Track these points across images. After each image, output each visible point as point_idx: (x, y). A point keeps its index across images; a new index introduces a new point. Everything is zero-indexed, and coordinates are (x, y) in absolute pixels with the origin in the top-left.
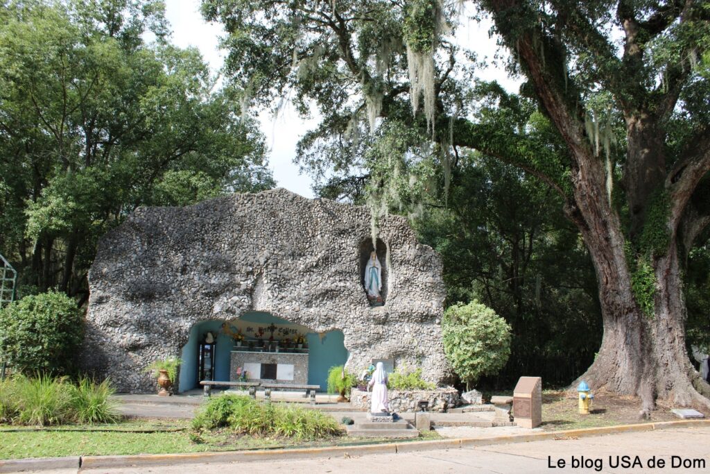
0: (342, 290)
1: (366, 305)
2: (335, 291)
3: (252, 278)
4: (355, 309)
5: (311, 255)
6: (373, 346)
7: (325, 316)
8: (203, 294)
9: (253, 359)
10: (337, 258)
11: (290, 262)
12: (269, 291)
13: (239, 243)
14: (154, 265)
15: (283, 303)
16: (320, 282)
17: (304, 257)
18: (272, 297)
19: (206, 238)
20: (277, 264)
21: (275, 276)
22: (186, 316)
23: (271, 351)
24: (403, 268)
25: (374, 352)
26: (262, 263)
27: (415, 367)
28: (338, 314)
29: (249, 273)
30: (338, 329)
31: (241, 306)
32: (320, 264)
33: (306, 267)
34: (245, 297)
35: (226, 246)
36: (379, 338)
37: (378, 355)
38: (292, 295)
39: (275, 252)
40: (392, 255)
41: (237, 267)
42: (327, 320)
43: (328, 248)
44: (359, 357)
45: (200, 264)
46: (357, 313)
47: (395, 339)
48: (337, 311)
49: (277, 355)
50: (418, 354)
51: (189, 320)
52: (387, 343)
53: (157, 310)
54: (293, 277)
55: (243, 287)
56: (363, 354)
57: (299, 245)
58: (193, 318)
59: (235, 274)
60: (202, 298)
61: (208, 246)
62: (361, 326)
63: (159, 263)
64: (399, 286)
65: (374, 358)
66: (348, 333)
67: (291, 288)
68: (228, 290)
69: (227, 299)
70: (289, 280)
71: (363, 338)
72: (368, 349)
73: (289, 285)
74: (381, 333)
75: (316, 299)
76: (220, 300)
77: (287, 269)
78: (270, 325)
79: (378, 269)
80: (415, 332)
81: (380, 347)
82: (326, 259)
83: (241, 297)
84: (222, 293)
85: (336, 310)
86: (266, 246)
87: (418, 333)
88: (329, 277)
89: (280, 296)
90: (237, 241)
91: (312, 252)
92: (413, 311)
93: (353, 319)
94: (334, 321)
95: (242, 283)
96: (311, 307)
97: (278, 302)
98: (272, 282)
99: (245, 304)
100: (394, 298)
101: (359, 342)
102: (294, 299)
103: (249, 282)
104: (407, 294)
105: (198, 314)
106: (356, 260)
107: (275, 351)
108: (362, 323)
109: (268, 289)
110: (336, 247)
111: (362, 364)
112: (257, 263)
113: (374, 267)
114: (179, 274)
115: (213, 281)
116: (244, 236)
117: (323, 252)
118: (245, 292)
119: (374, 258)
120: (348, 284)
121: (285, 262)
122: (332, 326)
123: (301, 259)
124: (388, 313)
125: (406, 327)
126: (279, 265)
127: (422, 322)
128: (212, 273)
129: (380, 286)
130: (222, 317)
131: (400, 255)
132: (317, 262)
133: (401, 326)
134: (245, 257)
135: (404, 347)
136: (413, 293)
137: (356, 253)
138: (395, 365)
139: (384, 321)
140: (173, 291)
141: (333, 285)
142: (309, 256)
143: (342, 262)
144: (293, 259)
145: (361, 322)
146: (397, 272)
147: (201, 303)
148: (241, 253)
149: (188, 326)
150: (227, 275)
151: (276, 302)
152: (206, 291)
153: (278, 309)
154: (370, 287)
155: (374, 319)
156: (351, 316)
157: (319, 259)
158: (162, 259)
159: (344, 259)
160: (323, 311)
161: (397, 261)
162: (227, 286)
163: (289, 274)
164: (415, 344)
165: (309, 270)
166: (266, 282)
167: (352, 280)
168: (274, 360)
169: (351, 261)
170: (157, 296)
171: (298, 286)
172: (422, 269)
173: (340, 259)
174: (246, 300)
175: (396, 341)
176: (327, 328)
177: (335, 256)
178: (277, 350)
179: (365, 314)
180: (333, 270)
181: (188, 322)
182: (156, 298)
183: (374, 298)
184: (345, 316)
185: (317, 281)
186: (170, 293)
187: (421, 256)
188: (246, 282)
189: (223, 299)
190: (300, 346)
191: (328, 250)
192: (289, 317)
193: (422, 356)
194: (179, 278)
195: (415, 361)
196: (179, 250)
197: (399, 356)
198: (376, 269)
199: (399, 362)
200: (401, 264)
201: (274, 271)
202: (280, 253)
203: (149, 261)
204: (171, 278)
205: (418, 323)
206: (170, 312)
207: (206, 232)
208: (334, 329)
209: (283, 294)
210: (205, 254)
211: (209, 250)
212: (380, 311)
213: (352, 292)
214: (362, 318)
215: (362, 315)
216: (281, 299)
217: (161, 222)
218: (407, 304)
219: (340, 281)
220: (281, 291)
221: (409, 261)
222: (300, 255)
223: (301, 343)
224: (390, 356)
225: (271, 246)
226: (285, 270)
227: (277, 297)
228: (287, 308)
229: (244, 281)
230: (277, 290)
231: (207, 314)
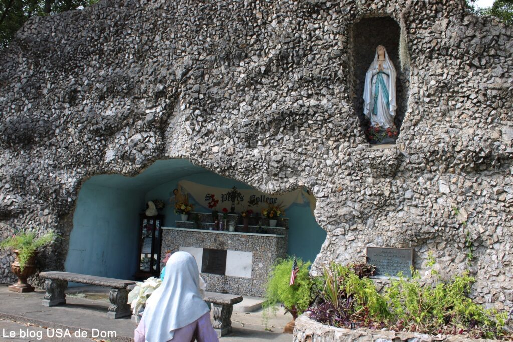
0: (311, 111)
1: (358, 139)
2: (297, 114)
3: (164, 102)
4: (337, 148)
5: (260, 55)
6: (370, 221)
7: (278, 162)
8: (90, 131)
9: (191, 241)
10: (305, 55)
11: (224, 71)
12: (188, 123)
13: (149, 49)
14: (39, 95)
15: (209, 142)
16: (273, 101)
17: (247, 60)
18: (191, 132)
19: (105, 48)
20: (203, 76)
21: (196, 95)
22: (69, 167)
23: (223, 230)
24: (436, 66)
25: (373, 233)
26: (179, 76)
27: (461, 268)
28: (303, 157)
29: (160, 94)
30: (302, 187)
31: (143, 148)
32: (274, 69)
33: (248, 76)
34: (152, 133)
35: (131, 57)
36: (383, 205)
37: (380, 240)
38: (224, 127)
39: (201, 57)
40: (411, 41)
41: (143, 86)
42: (281, 169)
43: (287, 40)
44: (341, 242)
45: (95, 87)
46: (341, 155)
47: (416, 206)
48: (301, 154)
49: (229, 235)
50: (469, 239)
51: (74, 173)
52: (401, 214)
53: (36, 159)
54: (227, 95)
55: (149, 118)
56: (350, 236)
57: (239, 41)
58: (79, 170)
59: (139, 98)
60: (90, 139)
61: (108, 59)
62: (347, 182)
63: (45, 91)
64: (427, 100)
65: (372, 245)
66: (321, 194)
67: (223, 115)
68: (127, 124)
69: (126, 139)
70: (220, 101)
71: (349, 203)
72: (360, 227)
73: (219, 110)
74: (387, 194)
75: (264, 130)
76: (116, 141)
77: (219, 83)
78: (230, 190)
79: (388, 75)
80: (462, 194)
81: (384, 223)
82: (282, 58)
83: (145, 135)
84: (119, 130)
85: (300, 150)
86: (188, 49)
87: (468, 195)
88: (290, 90)
89: (204, 130)
90: (147, 47)
91: (261, 50)
92: (458, 149)
93: (332, 167)
94: (295, 172)
95: (148, 111)
96: (255, 147)
97: (201, 140)
98: (193, 106)
99: (150, 146)
100: (415, 125)
101: (342, 211)
102: (227, 133)
103: (159, 109)
104: (444, 115)
105: (85, 163)
106: (339, 56)
107: (228, 230)
108: (349, 174)
109: (187, 119)
110: (303, 36)
111: (348, 257)
112: (172, 77)
113: (380, 72)
114: (67, 105)
115: (108, 112)
116: (157, 38)
117: (279, 46)
118: (150, 125)
119: (381, 58)
120: (324, 101)
121: (215, 71)
122: (291, 180)
123: (242, 63)
124: (401, 155)
125: (441, 181)
126: (207, 77)
127: (477, 170)
128: (109, 99)
129: (393, 107)
130: (117, 168)
131: (427, 39)
132: (268, 66)
133: (431, 179)
134: (155, 70)
135: (435, 224)
136: (457, 112)
137: (339, 44)
138: (415, 262)
139: (395, 170)
140: (57, 131)
141: (295, 104)
142: (255, 58)
143: (314, 62)
144: (229, 65)
145: (346, 172)
146: (422, 72)
147: (88, 146)
148: (151, 64)
149: (72, 184)
150: (128, 101)
151: (198, 139)
152: (95, 127)
153: (199, 152)
154: (374, 110)
155: (372, 166)
156: (329, 162)
157: (271, 60)
158: (49, 86)
159: (317, 56)
160: (275, 154)
161: (422, 51)
162: (126, 118)
163: (220, 92)
164: (463, 216)
165: (253, 81)
166: (183, 107)
167: (332, 94)
168: (222, 244)
169: (330, 58)
170: (37, 139)
171: (235, 112)
172: (476, 62)
173: (310, 57)
174: (152, 140)
175: (418, 211)
176: (282, 185)
177: (301, 52)
178: (231, 228)
179: (355, 157)
180: (296, 77)
181: (72, 178)
182: (36, 142)
183: (380, 130)
184: (316, 162)
185: (268, 99)
186: (54, 133)
187: (474, 36)
188: (154, 110)
189: (120, 139)
190: (273, 222)
191: (288, 43)
192: (216, 165)
193: (476, 245)
194: (67, 112)
195: (461, 256)
196: (70, 70)
197: (423, 243)
198: (384, 76)
199: (426, 255)
200: (431, 57)
201: (196, 87)
202: (208, 58)
203: (33, 91)
204: (57, 111)
205: (468, 173)
206: (51, 162)
207: (106, 39)
208: (294, 187)
209: (210, 126)
210: (102, 73)
211: (108, 65)
212: (386, 152)
213: (330, 116)
214: (350, 164)
215: (349, 160)
216: (206, 135)
217: (53, 34)
218: (444, 136)
219: (309, 96)
220: (205, 121)
221: (447, 49)
222: (240, 57)
223: (272, 218)
224: (404, 242)
225: (195, 48)
226: (215, 84)
227: (199, 132)
228: (215, 149)
229: (151, 108)
230: (200, 119)
231: (97, 163)
